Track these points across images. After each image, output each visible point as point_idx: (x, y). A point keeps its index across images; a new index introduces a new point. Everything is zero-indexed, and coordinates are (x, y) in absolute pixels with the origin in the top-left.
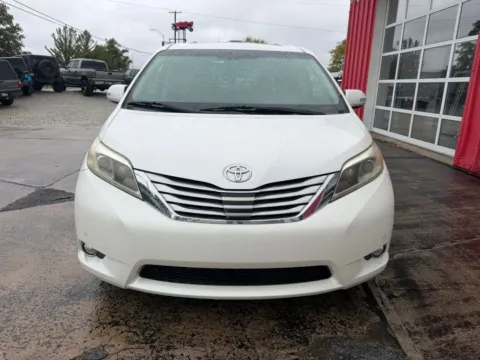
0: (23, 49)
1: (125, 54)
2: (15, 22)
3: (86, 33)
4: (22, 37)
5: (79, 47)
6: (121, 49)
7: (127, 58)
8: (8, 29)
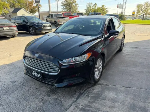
0: (78, 10)
1: (106, 9)
2: (77, 3)
3: (95, 4)
4: (78, 6)
5: (93, 8)
6: (106, 8)
7: (107, 11)
8: (75, 5)
